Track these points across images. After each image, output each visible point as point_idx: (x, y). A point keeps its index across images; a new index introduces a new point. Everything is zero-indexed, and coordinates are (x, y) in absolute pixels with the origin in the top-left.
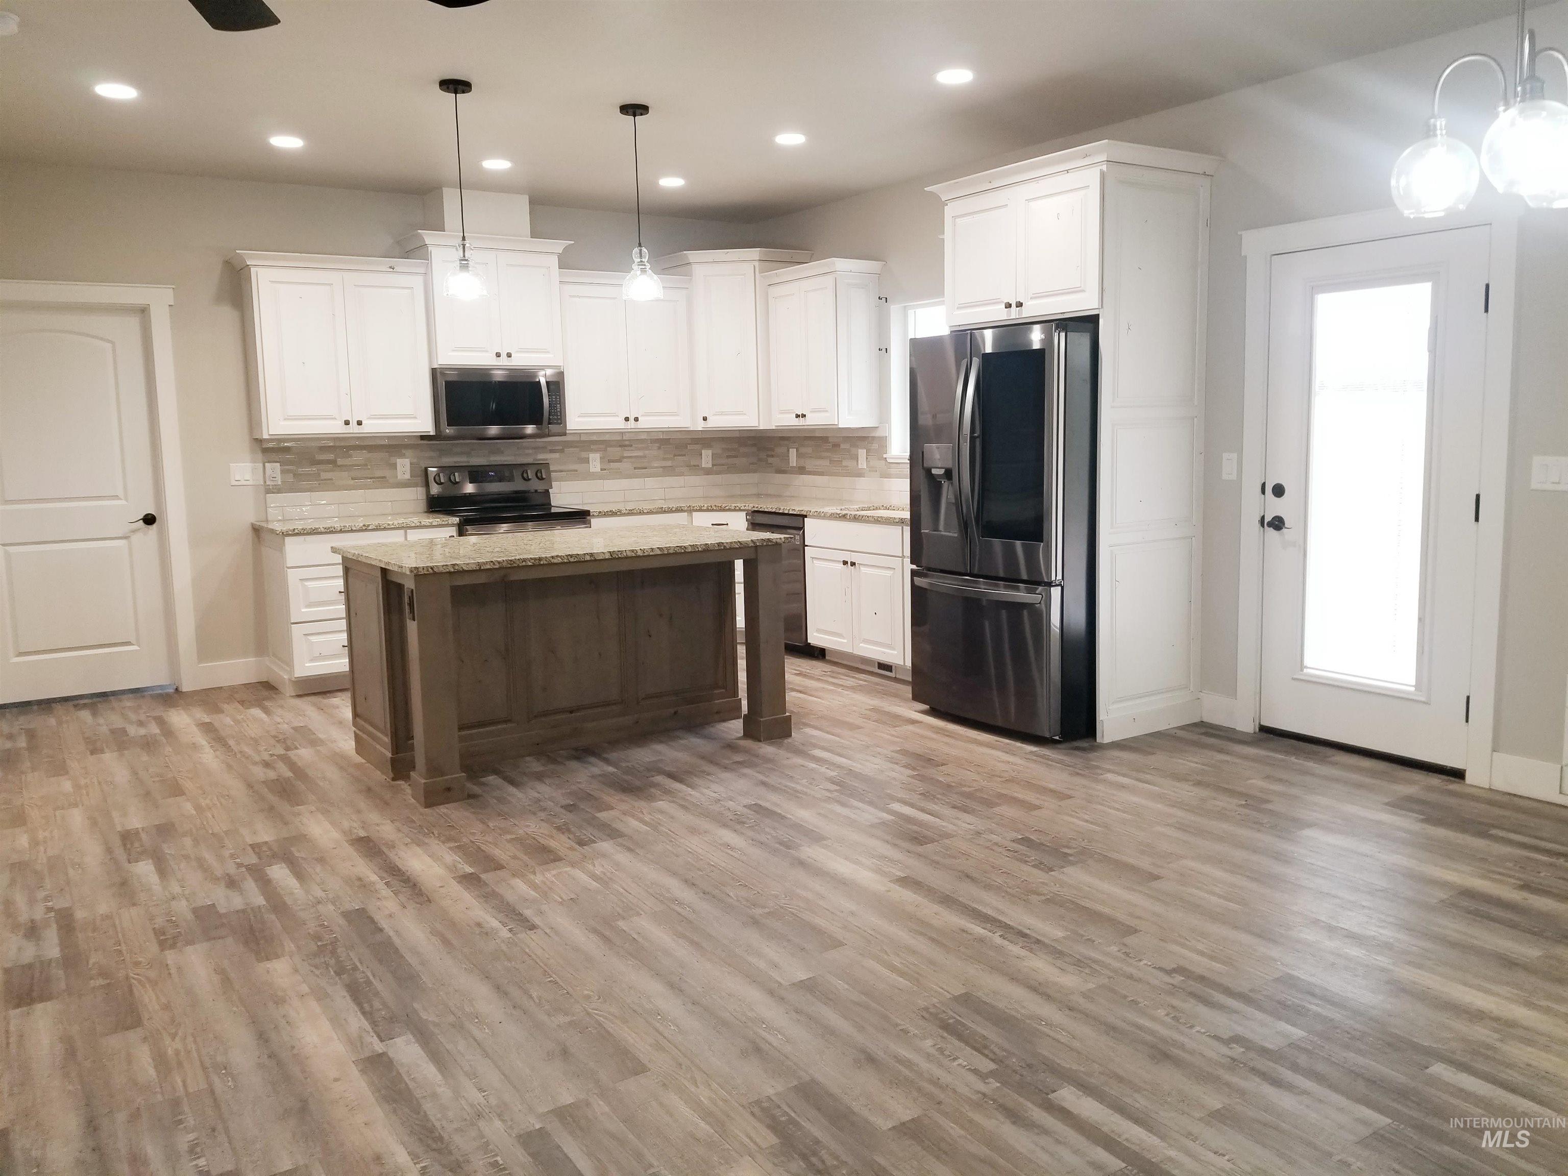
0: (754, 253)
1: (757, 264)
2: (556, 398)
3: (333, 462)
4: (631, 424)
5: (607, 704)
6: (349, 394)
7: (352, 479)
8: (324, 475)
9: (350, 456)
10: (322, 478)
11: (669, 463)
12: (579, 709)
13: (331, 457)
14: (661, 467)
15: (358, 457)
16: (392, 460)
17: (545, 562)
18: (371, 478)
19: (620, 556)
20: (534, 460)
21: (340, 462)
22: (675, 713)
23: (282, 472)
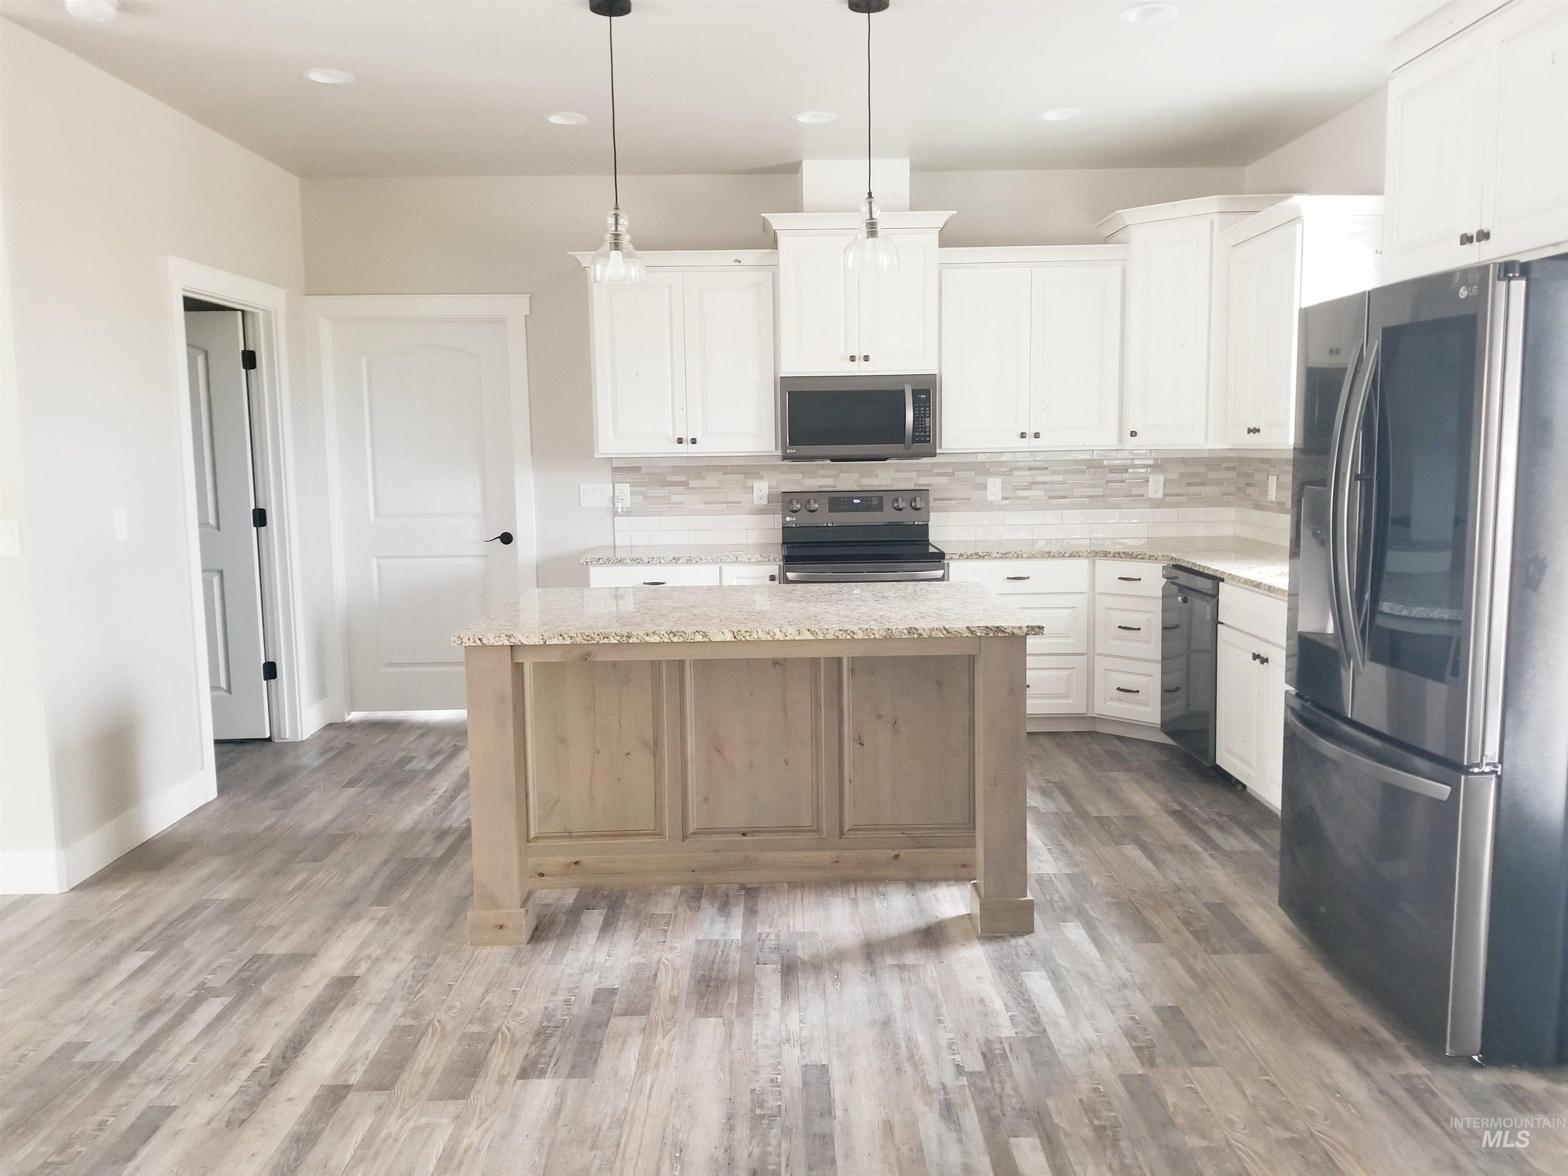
0: (1211, 204)
1: (1216, 218)
2: (925, 410)
3: (685, 484)
4: (1030, 443)
5: (796, 830)
6: (685, 409)
7: (705, 503)
8: (674, 499)
9: (703, 478)
10: (672, 501)
11: (1099, 492)
12: (755, 831)
13: (683, 478)
14: (1088, 497)
15: (712, 480)
16: (749, 482)
17: (636, 641)
18: (725, 503)
19: (748, 638)
20: (915, 485)
21: (692, 484)
22: (896, 857)
23: (632, 493)
